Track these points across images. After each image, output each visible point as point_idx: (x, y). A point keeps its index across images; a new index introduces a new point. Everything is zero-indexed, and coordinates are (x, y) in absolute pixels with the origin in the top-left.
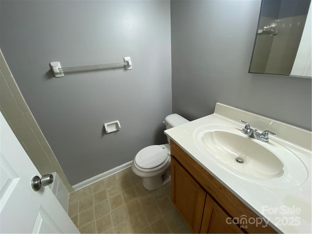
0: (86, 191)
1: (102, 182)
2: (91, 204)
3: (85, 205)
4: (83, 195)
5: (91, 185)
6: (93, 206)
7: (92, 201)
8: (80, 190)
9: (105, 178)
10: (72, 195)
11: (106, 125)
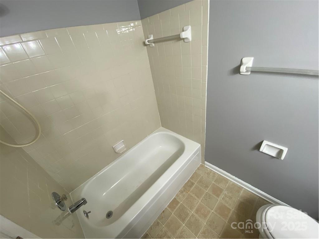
0: (211, 174)
1: (226, 181)
2: (207, 187)
3: (203, 183)
4: (207, 175)
5: (218, 174)
6: (206, 190)
7: (209, 186)
8: (208, 168)
9: (231, 181)
10: (202, 166)
11: (265, 143)
